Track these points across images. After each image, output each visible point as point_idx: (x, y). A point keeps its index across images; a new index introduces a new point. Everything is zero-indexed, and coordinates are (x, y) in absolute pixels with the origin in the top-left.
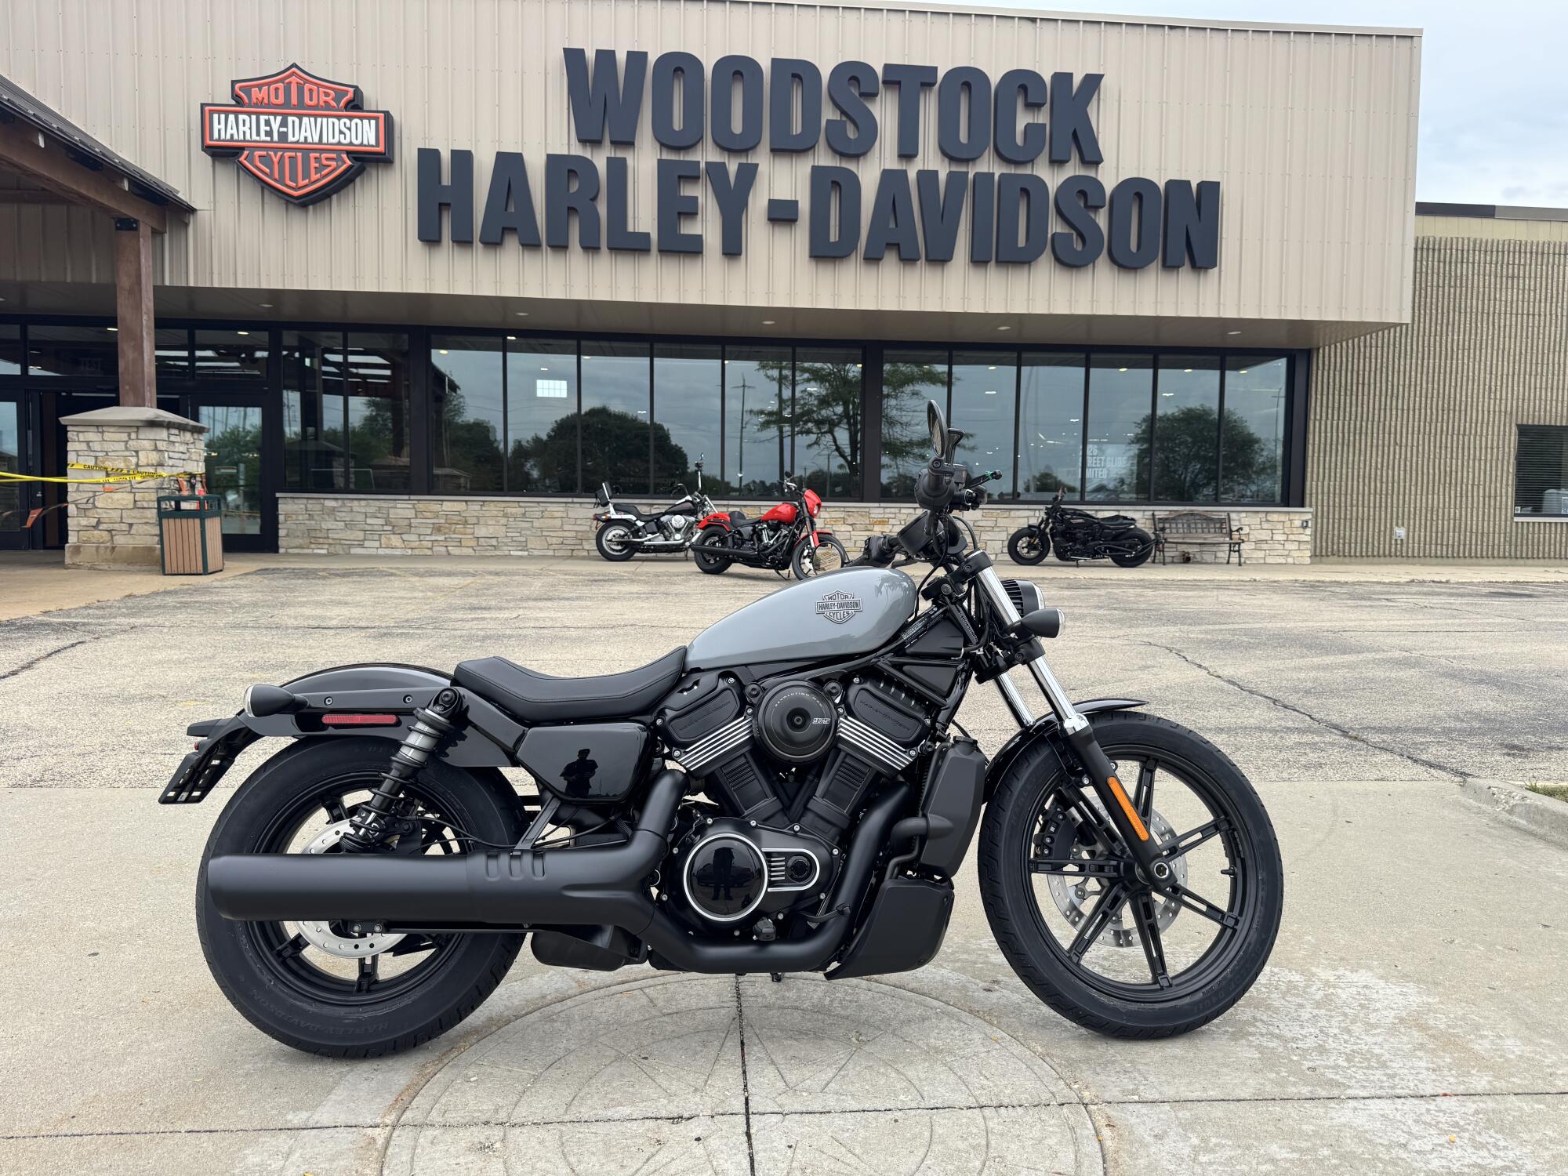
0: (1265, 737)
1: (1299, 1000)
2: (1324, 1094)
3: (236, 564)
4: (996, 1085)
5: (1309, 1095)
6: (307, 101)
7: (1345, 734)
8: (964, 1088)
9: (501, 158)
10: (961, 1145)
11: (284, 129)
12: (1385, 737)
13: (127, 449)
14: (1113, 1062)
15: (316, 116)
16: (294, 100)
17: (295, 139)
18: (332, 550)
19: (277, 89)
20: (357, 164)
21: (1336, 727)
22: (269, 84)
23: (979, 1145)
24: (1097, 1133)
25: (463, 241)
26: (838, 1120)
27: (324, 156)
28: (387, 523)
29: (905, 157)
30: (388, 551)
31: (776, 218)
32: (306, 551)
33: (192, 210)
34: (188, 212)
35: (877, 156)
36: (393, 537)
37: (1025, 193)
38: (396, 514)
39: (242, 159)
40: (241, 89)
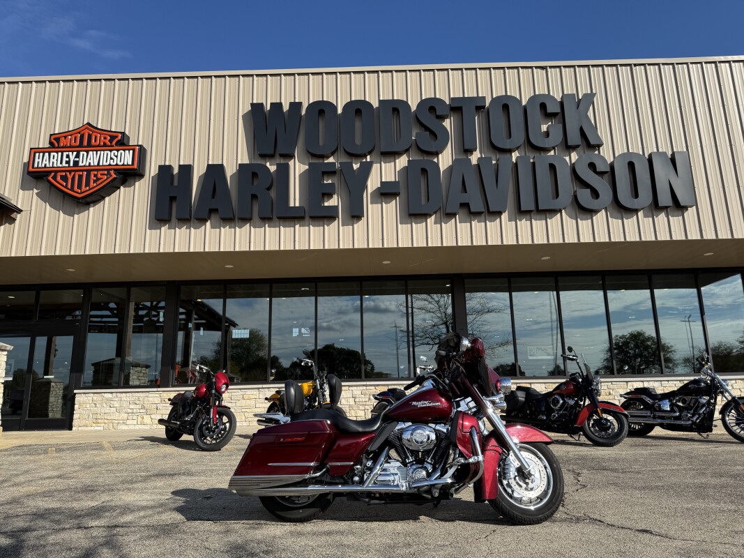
6: (93, 143)
9: (210, 168)
11: (77, 159)
15: (97, 151)
16: (85, 143)
17: (84, 164)
18: (106, 427)
20: (120, 177)
22: (71, 135)
25: (184, 219)
27: (100, 172)
28: (143, 407)
29: (469, 151)
30: (142, 427)
31: (386, 192)
32: (90, 428)
33: (20, 211)
34: (17, 212)
35: (450, 152)
36: (145, 416)
37: (552, 167)
38: (149, 401)
39: (50, 178)
40: (54, 139)
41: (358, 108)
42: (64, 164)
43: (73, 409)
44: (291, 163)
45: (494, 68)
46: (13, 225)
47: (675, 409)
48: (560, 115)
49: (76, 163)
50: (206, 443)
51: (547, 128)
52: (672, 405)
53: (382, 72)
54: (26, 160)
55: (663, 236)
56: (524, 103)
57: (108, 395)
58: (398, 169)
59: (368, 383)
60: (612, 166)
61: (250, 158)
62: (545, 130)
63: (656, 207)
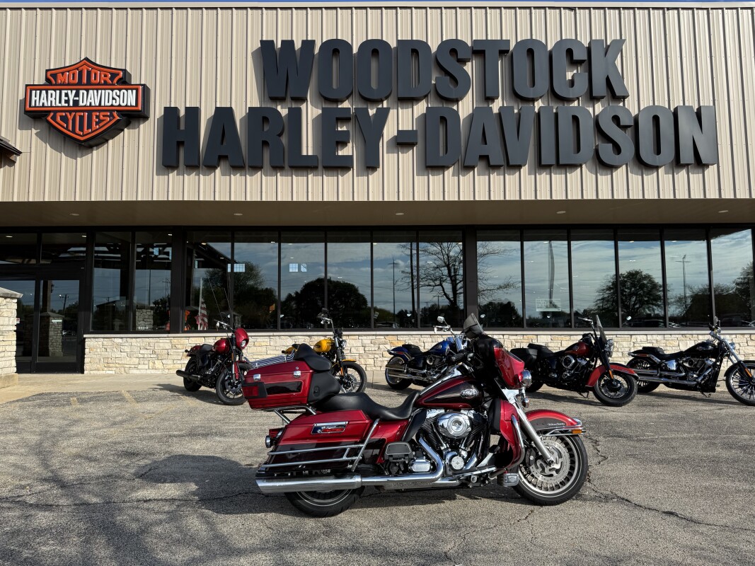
6: (93, 80)
9: (218, 111)
11: (77, 98)
15: (98, 89)
16: (85, 81)
17: (84, 104)
18: (118, 370)
19: (74, 74)
20: (124, 119)
22: (69, 71)
25: (193, 166)
27: (102, 114)
28: (154, 352)
29: (490, 99)
30: (153, 372)
31: (403, 142)
32: (101, 372)
33: (19, 153)
34: (16, 154)
35: (471, 99)
36: (156, 362)
37: (576, 119)
38: (160, 347)
39: (49, 118)
40: (51, 75)
41: (374, 48)
42: (63, 104)
43: (83, 354)
44: (303, 107)
45: (520, 8)
46: (12, 168)
47: (681, 368)
48: (586, 63)
49: (76, 103)
50: (228, 398)
51: (573, 77)
52: (678, 365)
53: (401, 8)
54: (21, 96)
55: (682, 195)
56: (549, 48)
57: (118, 339)
58: (415, 116)
59: (378, 333)
60: (636, 120)
61: (261, 102)
62: (570, 78)
63: (677, 164)
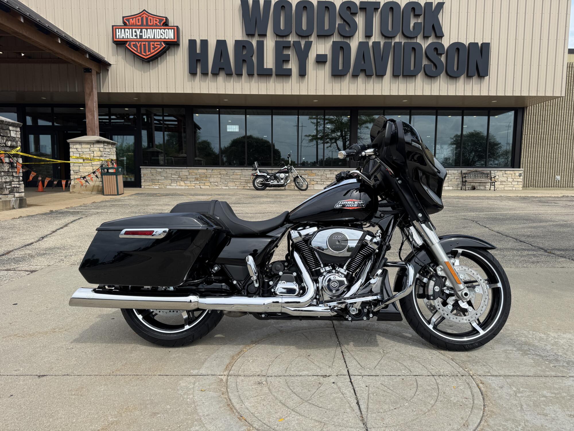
0: (515, 252)
1: (545, 343)
2: (560, 375)
3: (128, 192)
4: (437, 369)
5: (555, 375)
6: (150, 24)
7: (546, 251)
8: (425, 369)
9: (219, 42)
10: (429, 388)
11: (141, 34)
12: (562, 252)
13: (90, 151)
14: (479, 362)
15: (152, 29)
17: (145, 38)
18: (160, 186)
19: (138, 19)
20: (167, 46)
21: (542, 249)
22: (136, 17)
23: (435, 388)
24: (478, 386)
25: (205, 74)
26: (382, 378)
27: (156, 43)
28: (179, 177)
29: (368, 37)
30: (180, 187)
31: (320, 61)
32: (151, 187)
34: (109, 66)
35: (357, 37)
36: (181, 182)
37: (414, 49)
38: (182, 174)
39: (127, 45)
40: (126, 20)
41: (304, 5)
43: (140, 177)
44: (265, 40)
46: (107, 73)
48: (422, 16)
55: (468, 93)
56: (402, 7)
61: (243, 37)
62: (413, 25)
63: (467, 76)
